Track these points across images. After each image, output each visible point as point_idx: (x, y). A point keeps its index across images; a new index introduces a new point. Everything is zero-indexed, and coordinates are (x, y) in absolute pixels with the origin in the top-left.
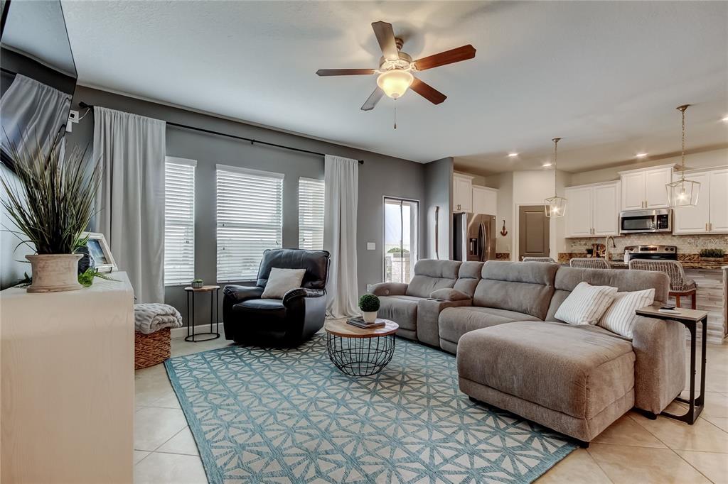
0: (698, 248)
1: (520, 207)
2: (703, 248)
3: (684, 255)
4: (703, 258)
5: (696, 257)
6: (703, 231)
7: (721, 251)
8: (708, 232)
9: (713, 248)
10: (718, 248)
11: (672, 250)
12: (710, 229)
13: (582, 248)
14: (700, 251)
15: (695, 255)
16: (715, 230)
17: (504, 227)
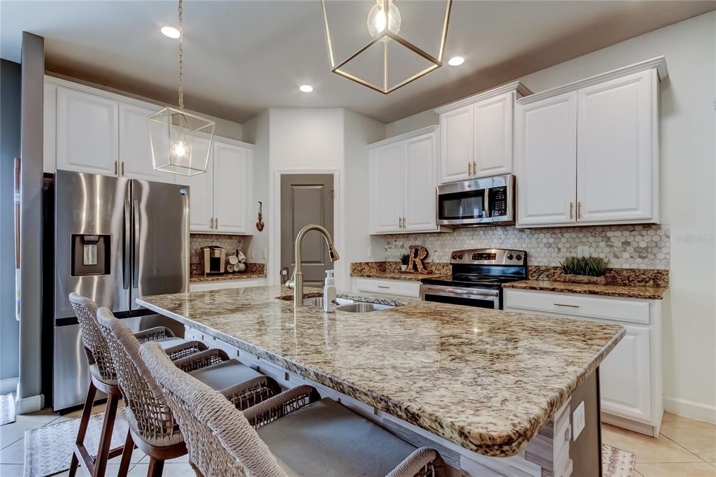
0: (561, 255)
1: (282, 176)
2: (568, 255)
3: (538, 268)
4: (569, 276)
5: (558, 271)
6: (564, 219)
7: (599, 261)
8: (573, 222)
9: (587, 256)
10: (595, 255)
11: (519, 258)
12: (578, 215)
13: (394, 254)
14: (563, 260)
15: (555, 268)
16: (587, 218)
17: (260, 215)
